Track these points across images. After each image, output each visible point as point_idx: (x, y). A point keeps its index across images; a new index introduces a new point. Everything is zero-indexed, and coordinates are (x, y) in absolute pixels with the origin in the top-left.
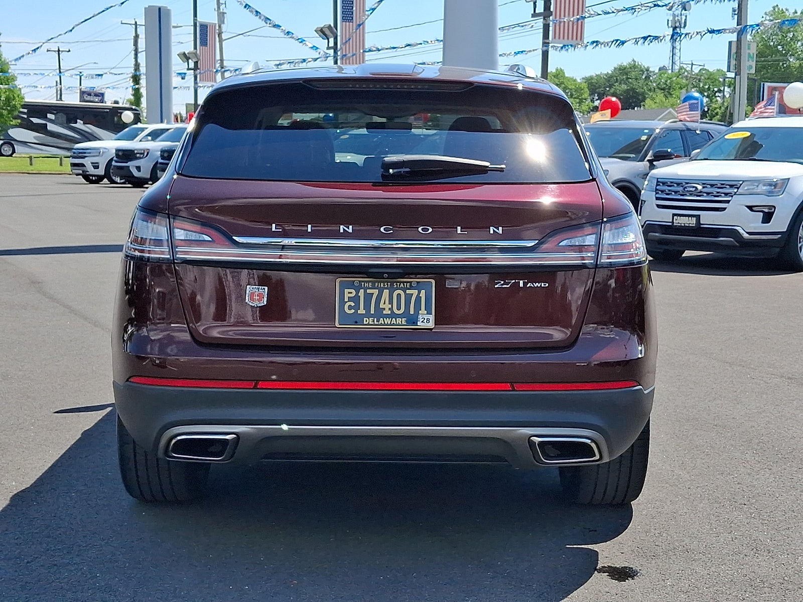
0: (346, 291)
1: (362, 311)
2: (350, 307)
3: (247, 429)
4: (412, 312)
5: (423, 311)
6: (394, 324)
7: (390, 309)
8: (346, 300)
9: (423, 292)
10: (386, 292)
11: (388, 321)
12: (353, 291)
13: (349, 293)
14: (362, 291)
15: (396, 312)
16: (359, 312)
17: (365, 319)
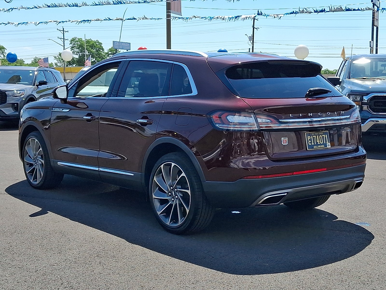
0: (308, 137)
1: (313, 144)
2: (310, 143)
3: (291, 190)
4: (325, 143)
5: (327, 142)
6: (321, 148)
7: (320, 142)
8: (309, 140)
9: (326, 135)
10: (318, 136)
11: (320, 146)
12: (310, 137)
13: (309, 138)
14: (312, 136)
15: (321, 143)
16: (312, 144)
17: (314, 146)
